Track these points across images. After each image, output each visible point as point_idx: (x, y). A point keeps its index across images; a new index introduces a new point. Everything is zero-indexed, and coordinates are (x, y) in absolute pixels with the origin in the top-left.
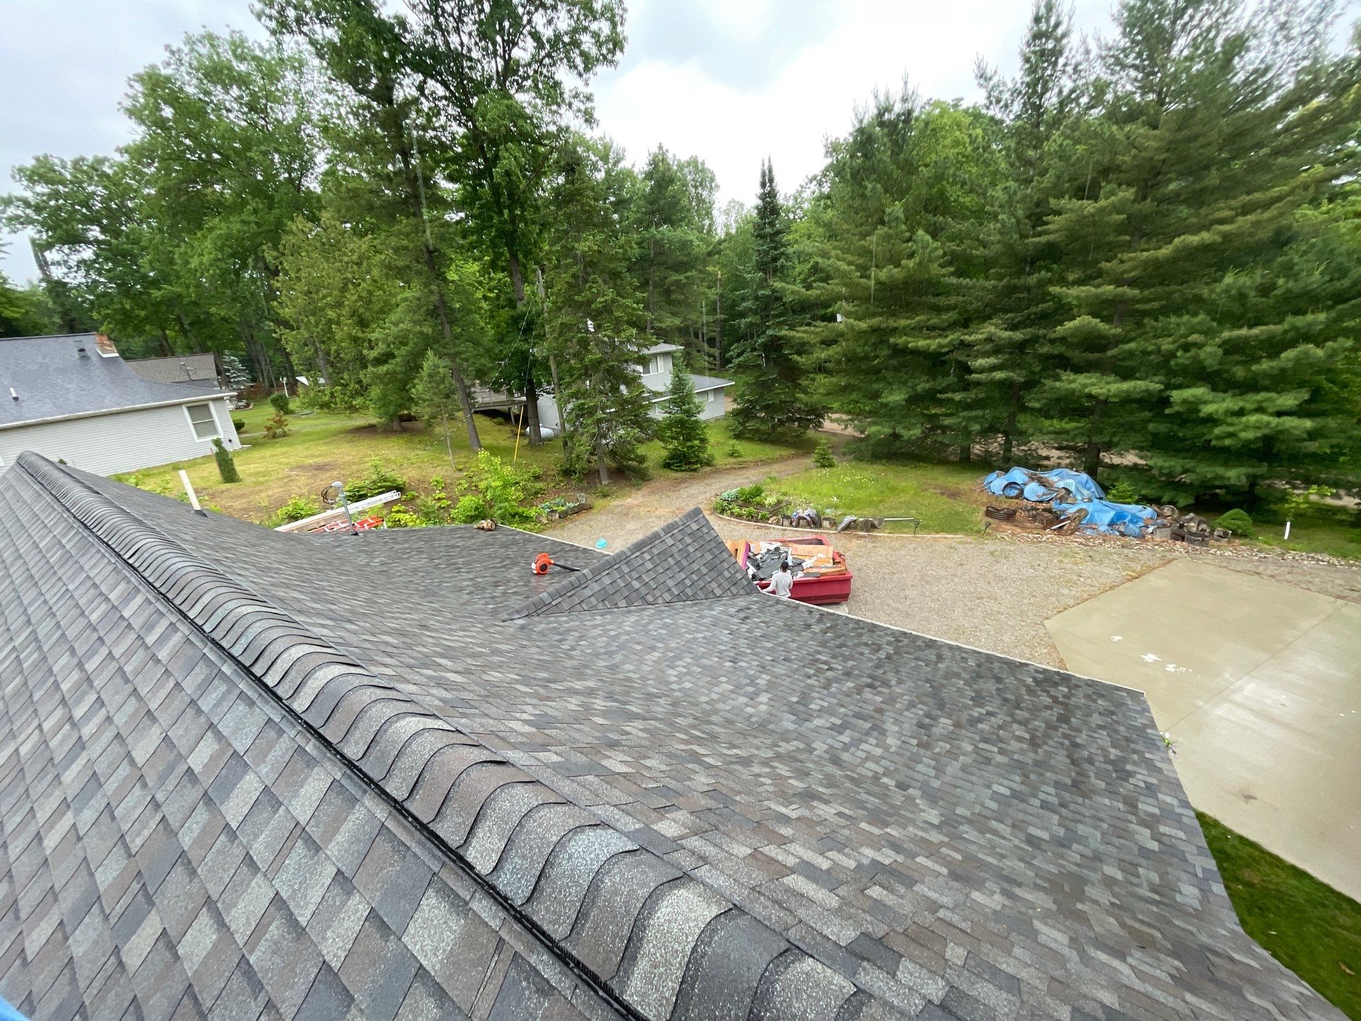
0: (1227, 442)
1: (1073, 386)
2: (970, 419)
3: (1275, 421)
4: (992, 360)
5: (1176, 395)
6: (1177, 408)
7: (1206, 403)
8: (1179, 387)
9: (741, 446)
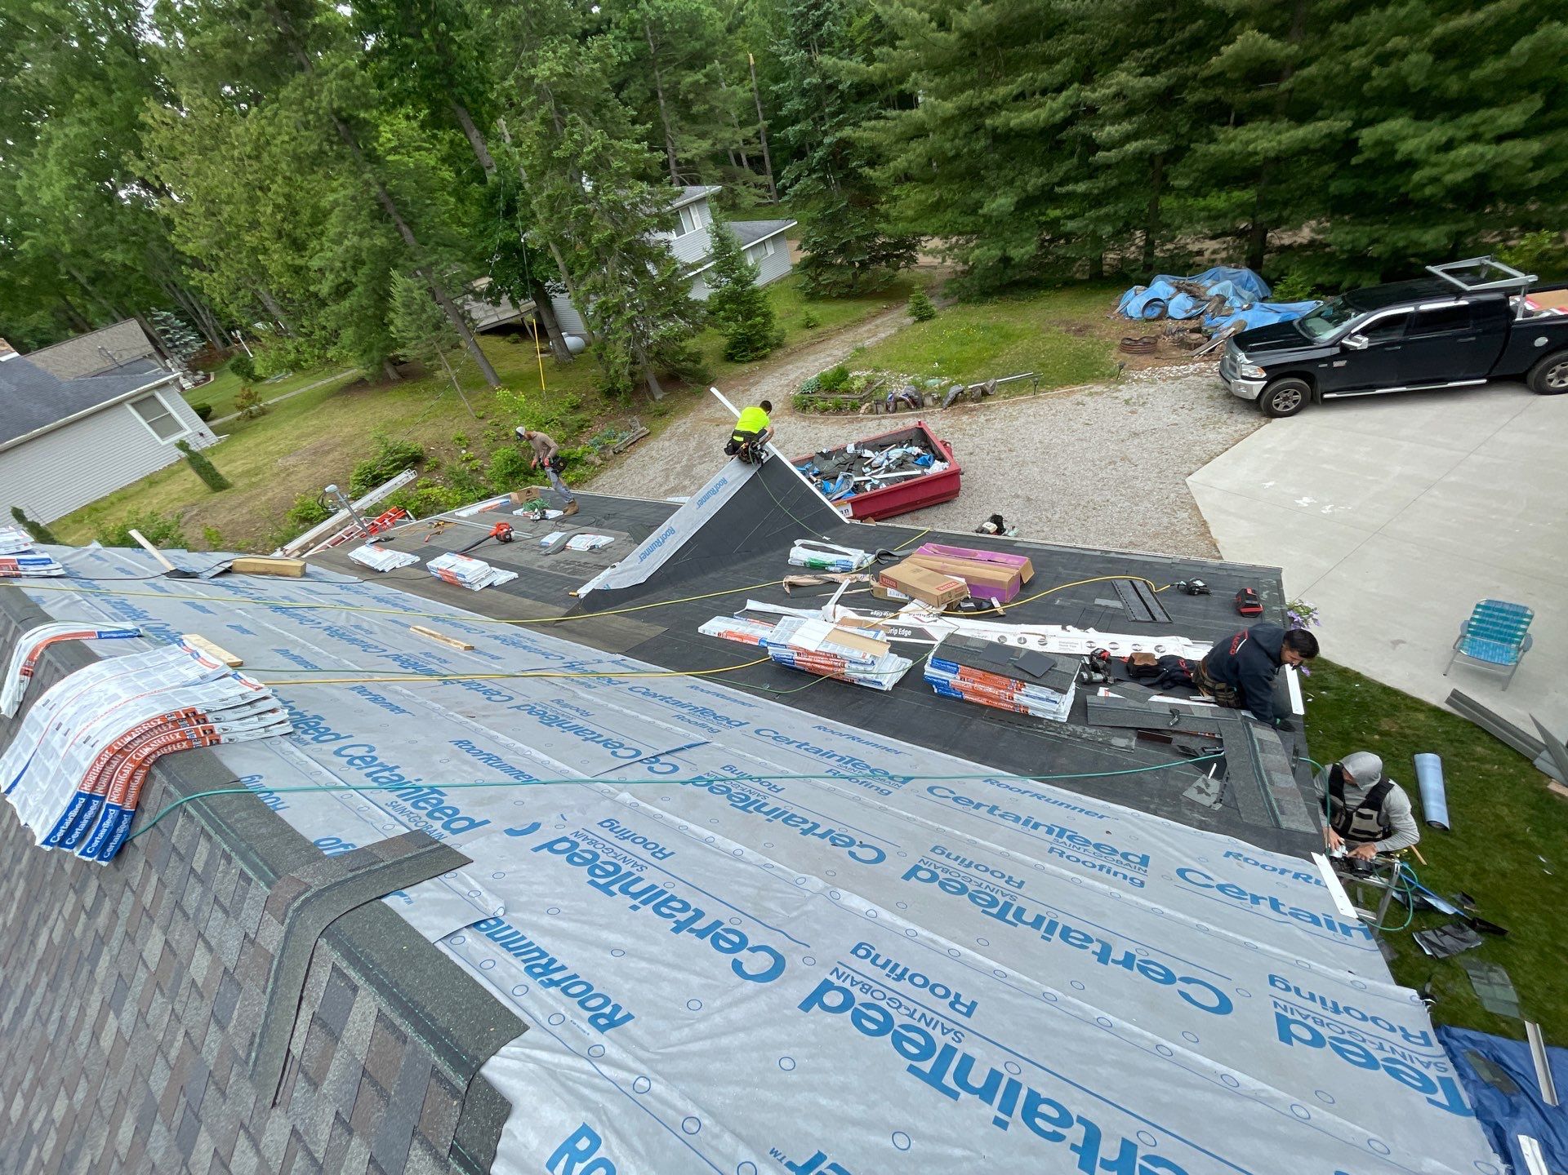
0: (1428, 191)
1: (1232, 146)
2: (1098, 219)
3: (1490, 151)
4: (1126, 127)
5: (1367, 136)
6: (1367, 155)
7: (1404, 139)
8: (1371, 123)
9: (816, 311)
